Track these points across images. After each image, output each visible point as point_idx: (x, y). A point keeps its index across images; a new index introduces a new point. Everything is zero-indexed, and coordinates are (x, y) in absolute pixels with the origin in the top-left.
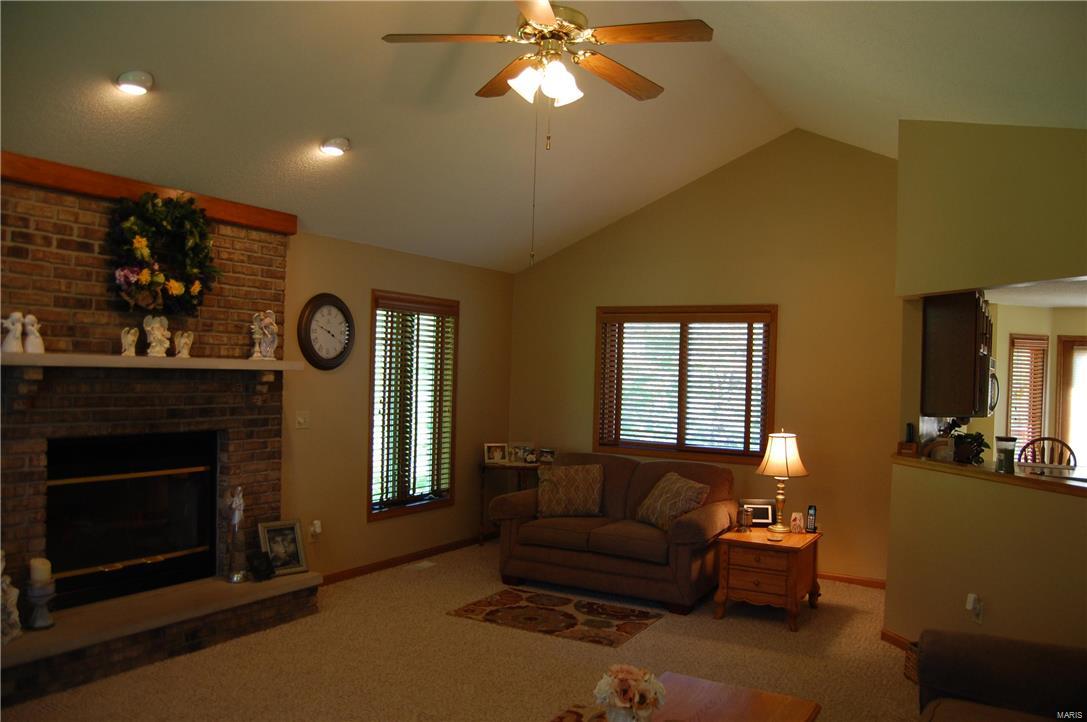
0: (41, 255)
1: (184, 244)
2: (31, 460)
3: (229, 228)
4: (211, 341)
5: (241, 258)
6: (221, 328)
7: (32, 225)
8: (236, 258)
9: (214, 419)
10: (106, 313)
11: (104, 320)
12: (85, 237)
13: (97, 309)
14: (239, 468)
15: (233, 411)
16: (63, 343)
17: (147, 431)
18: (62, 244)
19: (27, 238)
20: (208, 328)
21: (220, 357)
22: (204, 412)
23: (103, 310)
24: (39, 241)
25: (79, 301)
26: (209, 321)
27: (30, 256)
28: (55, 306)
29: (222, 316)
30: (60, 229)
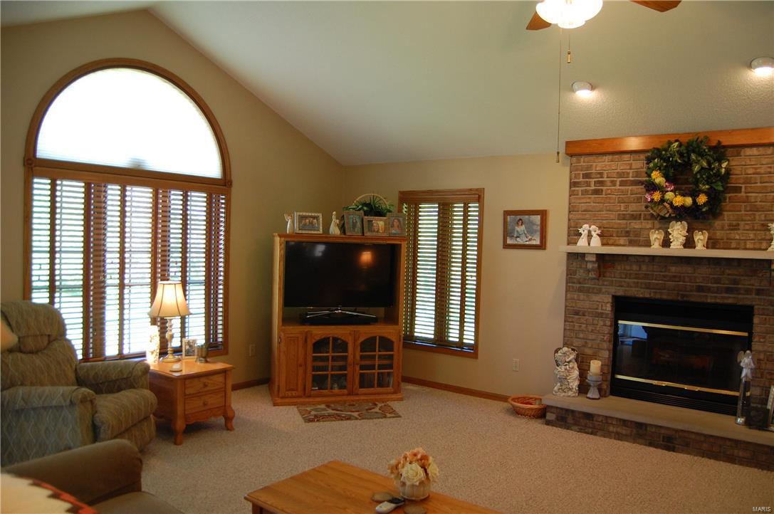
0: (609, 192)
1: (691, 170)
2: (602, 306)
3: (755, 149)
4: (737, 237)
5: (769, 170)
6: (747, 227)
7: (605, 176)
8: (762, 171)
9: (740, 296)
10: (650, 222)
11: (648, 226)
12: (636, 177)
13: (644, 220)
14: (764, 338)
15: (759, 292)
16: (622, 241)
17: (679, 298)
18: (622, 184)
19: (602, 183)
20: (734, 227)
21: (746, 249)
22: (728, 290)
23: (648, 220)
24: (609, 184)
25: (633, 215)
26: (734, 223)
27: (604, 193)
28: (618, 219)
29: (748, 218)
30: (620, 175)
